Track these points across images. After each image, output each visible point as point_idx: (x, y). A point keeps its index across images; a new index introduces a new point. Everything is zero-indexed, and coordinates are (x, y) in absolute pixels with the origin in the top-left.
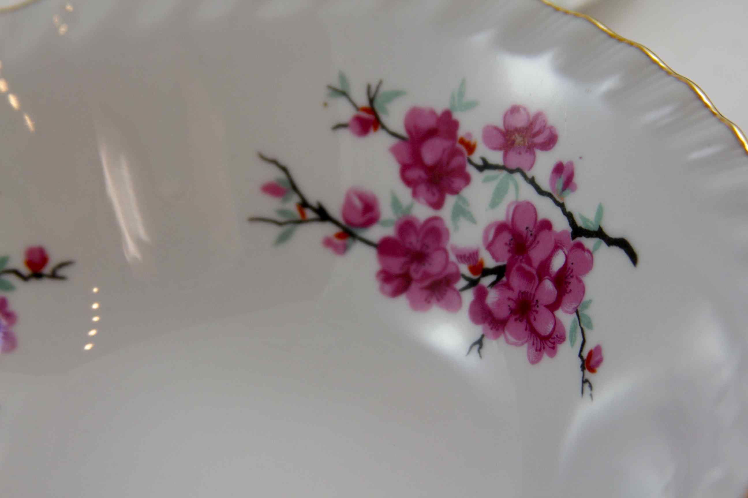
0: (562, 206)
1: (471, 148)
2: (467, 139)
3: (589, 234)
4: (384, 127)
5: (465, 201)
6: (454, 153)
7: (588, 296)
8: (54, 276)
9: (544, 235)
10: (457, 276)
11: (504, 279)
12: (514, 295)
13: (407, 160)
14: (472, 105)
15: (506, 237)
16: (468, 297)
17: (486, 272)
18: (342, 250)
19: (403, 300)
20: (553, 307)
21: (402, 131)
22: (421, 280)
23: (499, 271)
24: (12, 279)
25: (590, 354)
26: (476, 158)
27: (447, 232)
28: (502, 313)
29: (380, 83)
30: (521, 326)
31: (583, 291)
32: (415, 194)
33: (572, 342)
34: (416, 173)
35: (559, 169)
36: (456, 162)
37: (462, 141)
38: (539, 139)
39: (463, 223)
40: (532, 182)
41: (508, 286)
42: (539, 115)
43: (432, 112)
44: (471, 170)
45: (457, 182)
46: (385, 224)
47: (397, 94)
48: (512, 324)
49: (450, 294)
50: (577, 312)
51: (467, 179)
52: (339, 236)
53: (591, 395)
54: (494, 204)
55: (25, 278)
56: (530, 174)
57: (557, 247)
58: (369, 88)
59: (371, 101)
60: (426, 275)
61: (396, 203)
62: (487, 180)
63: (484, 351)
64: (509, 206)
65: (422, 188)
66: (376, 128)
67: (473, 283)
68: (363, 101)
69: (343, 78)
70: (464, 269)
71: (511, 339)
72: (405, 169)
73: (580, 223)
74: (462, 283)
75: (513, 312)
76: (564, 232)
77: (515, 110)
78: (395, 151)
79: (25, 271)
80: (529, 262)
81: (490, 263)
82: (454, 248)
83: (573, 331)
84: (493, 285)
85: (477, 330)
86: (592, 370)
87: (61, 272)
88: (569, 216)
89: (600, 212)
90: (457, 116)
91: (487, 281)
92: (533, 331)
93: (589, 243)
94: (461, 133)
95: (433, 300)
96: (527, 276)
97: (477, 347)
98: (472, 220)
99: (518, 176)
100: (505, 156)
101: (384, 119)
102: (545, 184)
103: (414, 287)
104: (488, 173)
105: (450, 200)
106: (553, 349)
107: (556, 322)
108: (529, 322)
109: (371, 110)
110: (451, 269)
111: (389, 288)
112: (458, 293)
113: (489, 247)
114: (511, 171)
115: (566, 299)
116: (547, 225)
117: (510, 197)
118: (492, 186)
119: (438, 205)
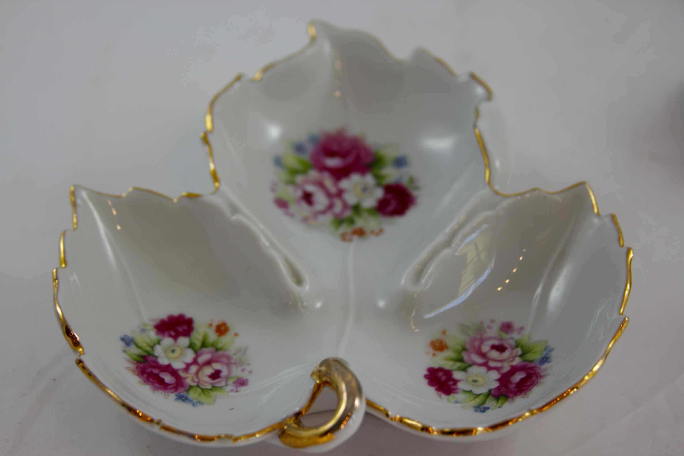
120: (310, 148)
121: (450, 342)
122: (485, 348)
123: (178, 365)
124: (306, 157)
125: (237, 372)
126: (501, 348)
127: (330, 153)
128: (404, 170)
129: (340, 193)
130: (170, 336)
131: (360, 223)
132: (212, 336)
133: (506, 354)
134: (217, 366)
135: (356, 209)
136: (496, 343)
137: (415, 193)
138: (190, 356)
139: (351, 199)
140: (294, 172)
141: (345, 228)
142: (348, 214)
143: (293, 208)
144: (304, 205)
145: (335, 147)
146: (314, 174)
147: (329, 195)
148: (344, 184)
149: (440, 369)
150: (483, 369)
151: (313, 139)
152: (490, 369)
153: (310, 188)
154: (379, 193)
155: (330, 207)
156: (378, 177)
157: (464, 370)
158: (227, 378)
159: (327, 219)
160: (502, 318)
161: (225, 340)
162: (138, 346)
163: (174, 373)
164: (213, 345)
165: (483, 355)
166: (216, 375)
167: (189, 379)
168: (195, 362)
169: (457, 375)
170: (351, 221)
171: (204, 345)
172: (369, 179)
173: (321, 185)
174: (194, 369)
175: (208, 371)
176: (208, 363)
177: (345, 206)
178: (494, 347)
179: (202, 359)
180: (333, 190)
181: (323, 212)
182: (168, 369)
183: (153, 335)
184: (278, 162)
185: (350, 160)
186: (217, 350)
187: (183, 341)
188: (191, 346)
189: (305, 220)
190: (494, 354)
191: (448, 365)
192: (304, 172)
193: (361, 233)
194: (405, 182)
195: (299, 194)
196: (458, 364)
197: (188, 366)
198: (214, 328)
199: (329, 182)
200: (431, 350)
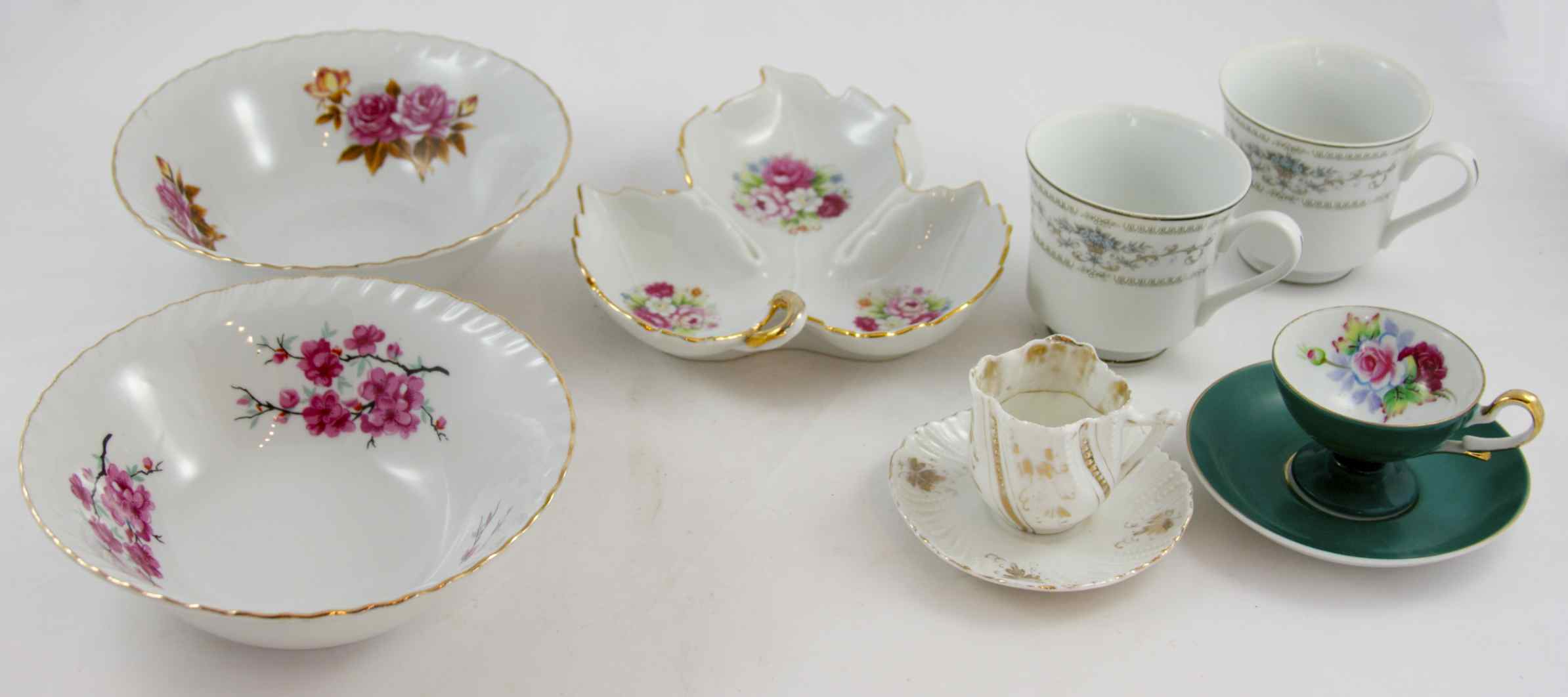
0: (397, 364)
1: (339, 353)
2: (336, 349)
3: (416, 371)
4: (291, 356)
5: (344, 379)
6: (331, 357)
7: (426, 398)
8: (157, 470)
9: (392, 381)
10: (348, 415)
11: (375, 407)
12: (384, 413)
13: (307, 368)
14: (334, 333)
15: (371, 388)
16: (358, 422)
17: (364, 407)
18: (285, 421)
19: (324, 436)
20: (407, 410)
21: (300, 355)
22: (331, 422)
23: (372, 405)
24: (141, 475)
25: (438, 422)
26: (344, 356)
27: (338, 396)
28: (380, 422)
29: (283, 335)
30: (393, 424)
31: (422, 397)
32: (315, 383)
33: (425, 421)
34: (313, 373)
35: (390, 348)
36: (333, 362)
37: (334, 351)
38: (376, 337)
39: (346, 389)
40: (377, 358)
41: (378, 410)
42: (371, 327)
43: (314, 342)
44: (342, 363)
45: (336, 370)
46: (303, 402)
47: (293, 338)
48: (386, 426)
49: (348, 425)
50: (422, 407)
51: (341, 367)
52: (282, 415)
53: (447, 439)
54: (359, 374)
55: (147, 474)
56: (375, 355)
57: (401, 382)
58: (278, 339)
59: (281, 345)
60: (332, 420)
61: (306, 390)
62: (352, 365)
63: (375, 444)
64: (368, 373)
65: (319, 379)
66: (287, 357)
67: (358, 415)
68: (277, 346)
69: (264, 339)
70: (352, 410)
71: (388, 433)
72: (307, 373)
73: (410, 368)
74: (353, 417)
75: (385, 420)
76: (402, 376)
77: (358, 328)
78: (300, 366)
79: (146, 470)
80: (387, 395)
81: (364, 402)
82: (344, 403)
83: (423, 416)
84: (370, 412)
85: (368, 436)
86: (442, 428)
87: (160, 468)
88: (403, 367)
89: (420, 359)
90: (327, 340)
91: (366, 412)
92: (399, 424)
93: (418, 375)
94: (332, 347)
95: (340, 429)
96: (389, 401)
97: (371, 444)
98: (349, 386)
99: (369, 358)
100: (359, 351)
101: (290, 352)
102: (384, 356)
103: (328, 427)
104: (351, 361)
105: (335, 380)
106: (415, 428)
107: (411, 416)
108: (395, 421)
109: (282, 349)
110: (344, 413)
111: (314, 432)
112: (352, 422)
113: (363, 395)
114: (364, 357)
115: (413, 404)
116: (391, 375)
117: (368, 368)
118: (356, 367)
119: (329, 384)
120: (762, 169)
121: (873, 300)
122: (902, 304)
123: (664, 314)
124: (759, 175)
125: (709, 320)
126: (913, 305)
127: (780, 173)
128: (839, 185)
129: (787, 202)
130: (657, 296)
131: (804, 222)
132: (689, 297)
133: (917, 308)
134: (693, 316)
135: (801, 213)
136: (909, 301)
137: (848, 201)
138: (673, 309)
139: (796, 206)
140: (750, 186)
141: (791, 226)
142: (794, 216)
143: (750, 211)
144: (758, 210)
145: (783, 168)
146: (766, 188)
147: (778, 203)
148: (790, 195)
149: (866, 318)
150: (899, 318)
151: (764, 161)
152: (903, 317)
153: (762, 198)
154: (819, 202)
155: (779, 212)
156: (817, 190)
157: (884, 318)
158: (702, 323)
159: (778, 219)
160: (917, 285)
161: (698, 300)
162: (634, 301)
163: (662, 318)
164: (690, 303)
165: (898, 309)
166: (694, 321)
167: (674, 322)
168: (677, 313)
169: (878, 322)
170: (796, 221)
171: (683, 302)
172: (811, 192)
173: (772, 196)
174: (676, 317)
175: (687, 319)
176: (687, 314)
177: (791, 211)
178: (908, 304)
179: (682, 311)
180: (781, 200)
181: (774, 215)
182: (657, 316)
183: (644, 295)
184: (736, 177)
185: (795, 178)
186: (693, 306)
187: (667, 300)
188: (673, 303)
189: (759, 220)
190: (908, 308)
191: (872, 316)
192: (758, 186)
193: (804, 229)
194: (840, 193)
195: (754, 201)
196: (879, 315)
197: (671, 316)
198: (690, 292)
199: (778, 194)
200: (858, 306)
